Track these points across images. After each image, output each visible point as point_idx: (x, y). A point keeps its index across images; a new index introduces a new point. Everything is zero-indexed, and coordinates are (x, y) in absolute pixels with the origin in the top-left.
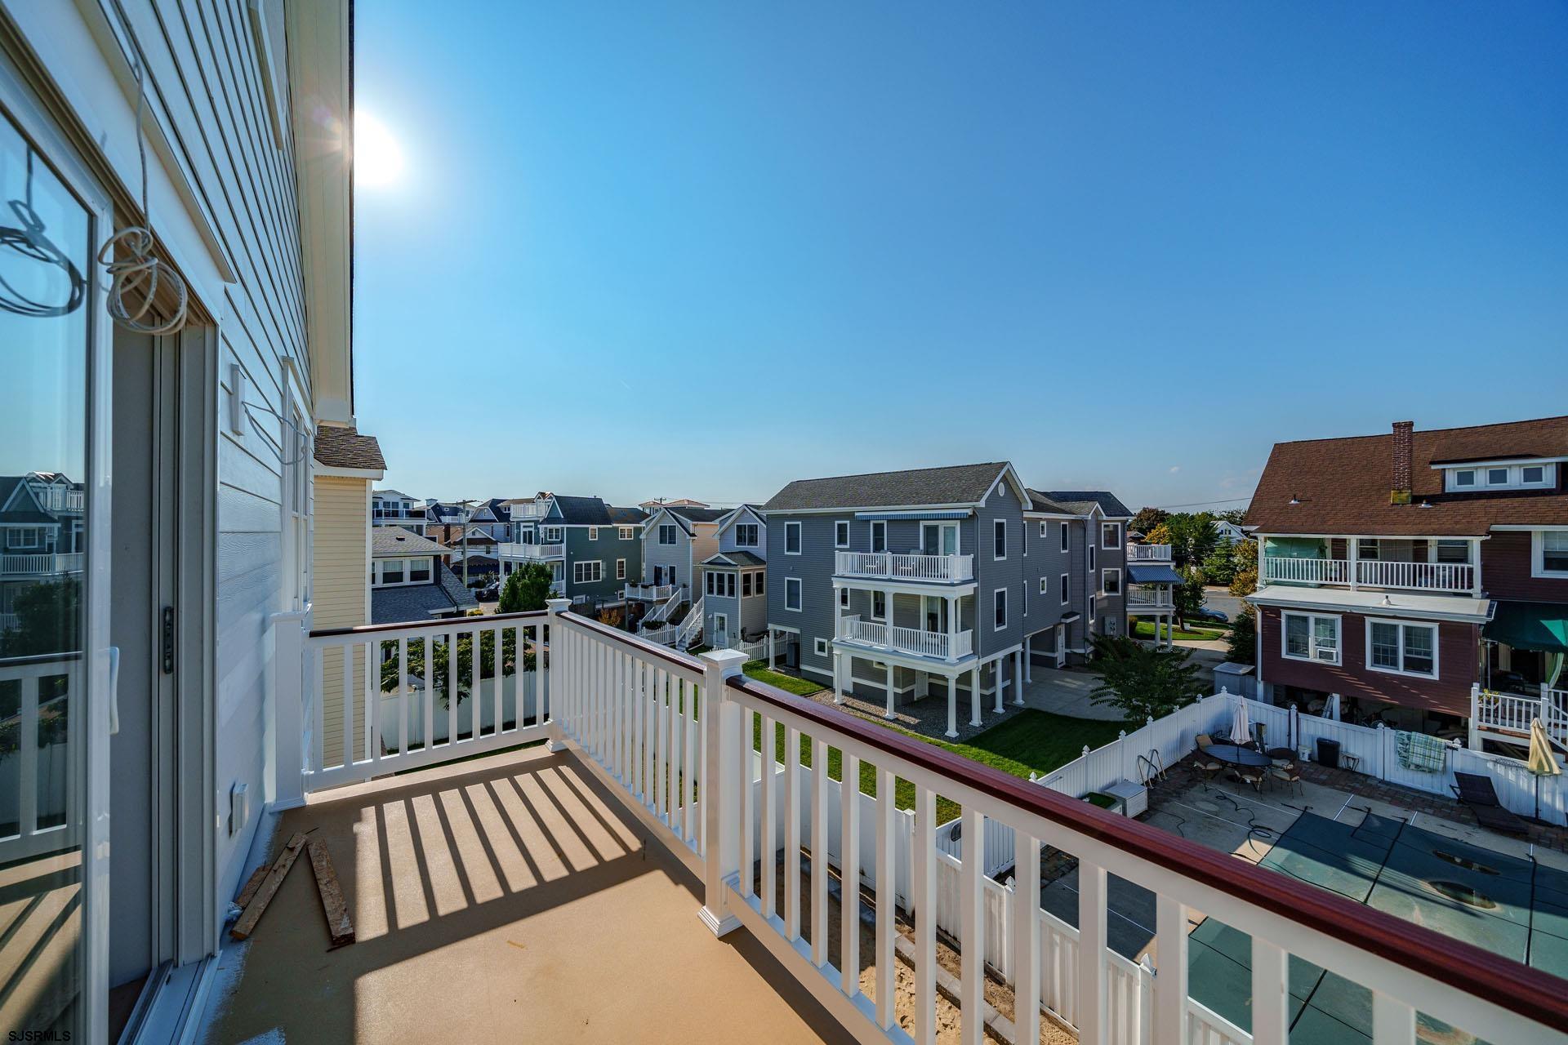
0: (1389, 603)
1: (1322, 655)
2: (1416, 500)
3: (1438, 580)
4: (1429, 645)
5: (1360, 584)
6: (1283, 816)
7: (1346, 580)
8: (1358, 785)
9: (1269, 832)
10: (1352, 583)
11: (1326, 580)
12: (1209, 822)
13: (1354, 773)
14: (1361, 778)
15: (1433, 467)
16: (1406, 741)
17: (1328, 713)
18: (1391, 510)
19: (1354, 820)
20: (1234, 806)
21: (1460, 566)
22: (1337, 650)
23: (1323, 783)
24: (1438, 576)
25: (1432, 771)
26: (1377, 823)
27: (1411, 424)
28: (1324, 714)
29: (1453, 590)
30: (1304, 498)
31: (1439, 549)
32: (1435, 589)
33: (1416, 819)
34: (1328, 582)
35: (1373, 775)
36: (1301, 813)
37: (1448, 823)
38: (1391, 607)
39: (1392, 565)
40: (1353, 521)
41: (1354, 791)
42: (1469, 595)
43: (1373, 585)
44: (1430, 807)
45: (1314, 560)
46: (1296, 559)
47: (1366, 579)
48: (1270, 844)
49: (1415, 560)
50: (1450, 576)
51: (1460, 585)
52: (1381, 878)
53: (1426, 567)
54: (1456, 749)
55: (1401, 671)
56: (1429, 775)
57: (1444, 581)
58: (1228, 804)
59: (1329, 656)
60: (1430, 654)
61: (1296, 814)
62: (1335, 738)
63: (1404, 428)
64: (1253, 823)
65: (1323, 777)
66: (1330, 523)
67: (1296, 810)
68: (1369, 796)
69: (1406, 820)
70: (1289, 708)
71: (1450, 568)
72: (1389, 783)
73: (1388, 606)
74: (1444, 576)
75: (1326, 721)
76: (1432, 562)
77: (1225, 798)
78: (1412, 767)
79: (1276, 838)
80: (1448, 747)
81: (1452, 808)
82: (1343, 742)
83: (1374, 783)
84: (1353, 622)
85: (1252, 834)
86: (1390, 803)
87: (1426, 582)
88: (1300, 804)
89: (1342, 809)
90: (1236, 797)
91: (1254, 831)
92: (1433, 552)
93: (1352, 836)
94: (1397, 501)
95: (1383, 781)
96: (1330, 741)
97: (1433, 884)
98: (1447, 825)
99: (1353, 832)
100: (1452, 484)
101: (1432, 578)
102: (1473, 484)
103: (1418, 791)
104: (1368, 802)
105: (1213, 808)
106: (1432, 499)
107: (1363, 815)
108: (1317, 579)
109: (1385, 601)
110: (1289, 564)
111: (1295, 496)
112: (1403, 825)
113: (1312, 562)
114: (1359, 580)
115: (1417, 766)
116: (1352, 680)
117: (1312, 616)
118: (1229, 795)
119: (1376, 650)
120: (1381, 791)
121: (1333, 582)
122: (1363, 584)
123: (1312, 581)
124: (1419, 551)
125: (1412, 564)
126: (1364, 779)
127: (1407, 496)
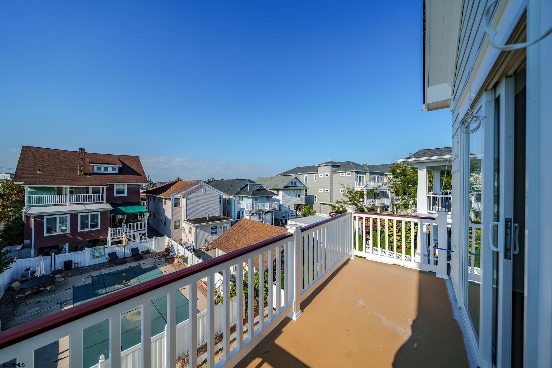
0: (85, 208)
1: (62, 230)
2: (86, 174)
3: (93, 199)
4: (97, 219)
5: (71, 203)
6: (69, 293)
7: (65, 202)
8: (82, 271)
9: (68, 301)
10: (68, 203)
11: (56, 203)
12: (40, 315)
13: (77, 268)
14: (81, 268)
15: (91, 164)
16: (94, 250)
17: (64, 251)
18: (78, 177)
19: (89, 281)
20: (46, 302)
21: (97, 194)
22: (68, 227)
23: (71, 276)
24: (93, 198)
25: (101, 256)
26: (96, 278)
27: (84, 150)
28: (63, 252)
29: (97, 202)
30: (43, 171)
31: (92, 190)
32: (92, 202)
33: (104, 271)
34: (57, 203)
35: (84, 266)
36: (73, 289)
37: (111, 268)
38: (87, 209)
39: (78, 196)
40: (66, 180)
41: (82, 273)
42: (102, 203)
43: (73, 203)
44: (104, 267)
45: (53, 195)
46: (44, 195)
47: (73, 201)
48: (72, 305)
49: (86, 194)
50: (96, 198)
51: (99, 200)
52: (107, 291)
53: (88, 195)
54: (107, 247)
55: (90, 229)
56: (100, 258)
57: (95, 199)
58: (43, 303)
59: (65, 230)
60: (97, 222)
61: (72, 290)
62: (70, 259)
63: (82, 150)
64: (59, 302)
65: (70, 274)
66: (57, 181)
67: (70, 289)
68: (88, 272)
69: (102, 273)
70: (51, 255)
71: (97, 195)
72: (89, 266)
73: (86, 209)
74: (95, 198)
75: (64, 254)
76: (91, 194)
77: (39, 302)
78: (96, 257)
79: (71, 301)
80: (105, 247)
81: (108, 264)
82: (73, 259)
83: (85, 268)
84: (74, 216)
85: (62, 306)
86: (94, 271)
87: (90, 200)
88: (70, 286)
89: (84, 280)
90: (43, 299)
91: (61, 305)
92: (91, 191)
93: (93, 286)
94: (80, 174)
95: (87, 266)
96: (69, 261)
97: (117, 285)
98: (110, 269)
99: (92, 284)
100: (95, 170)
101: (92, 199)
102: (100, 170)
103: (98, 264)
104: (89, 274)
105: (37, 309)
106: (91, 174)
107: (91, 278)
108: (54, 203)
109: (84, 208)
110: (41, 198)
111: (40, 169)
112: (102, 275)
113: (52, 196)
114: (70, 202)
115: (97, 257)
116: (74, 237)
117: (58, 217)
118: (40, 300)
119: (81, 224)
120: (89, 269)
121: (59, 203)
122: (72, 203)
123: (52, 204)
124: (87, 190)
125: (86, 195)
126: (82, 268)
127: (83, 173)
